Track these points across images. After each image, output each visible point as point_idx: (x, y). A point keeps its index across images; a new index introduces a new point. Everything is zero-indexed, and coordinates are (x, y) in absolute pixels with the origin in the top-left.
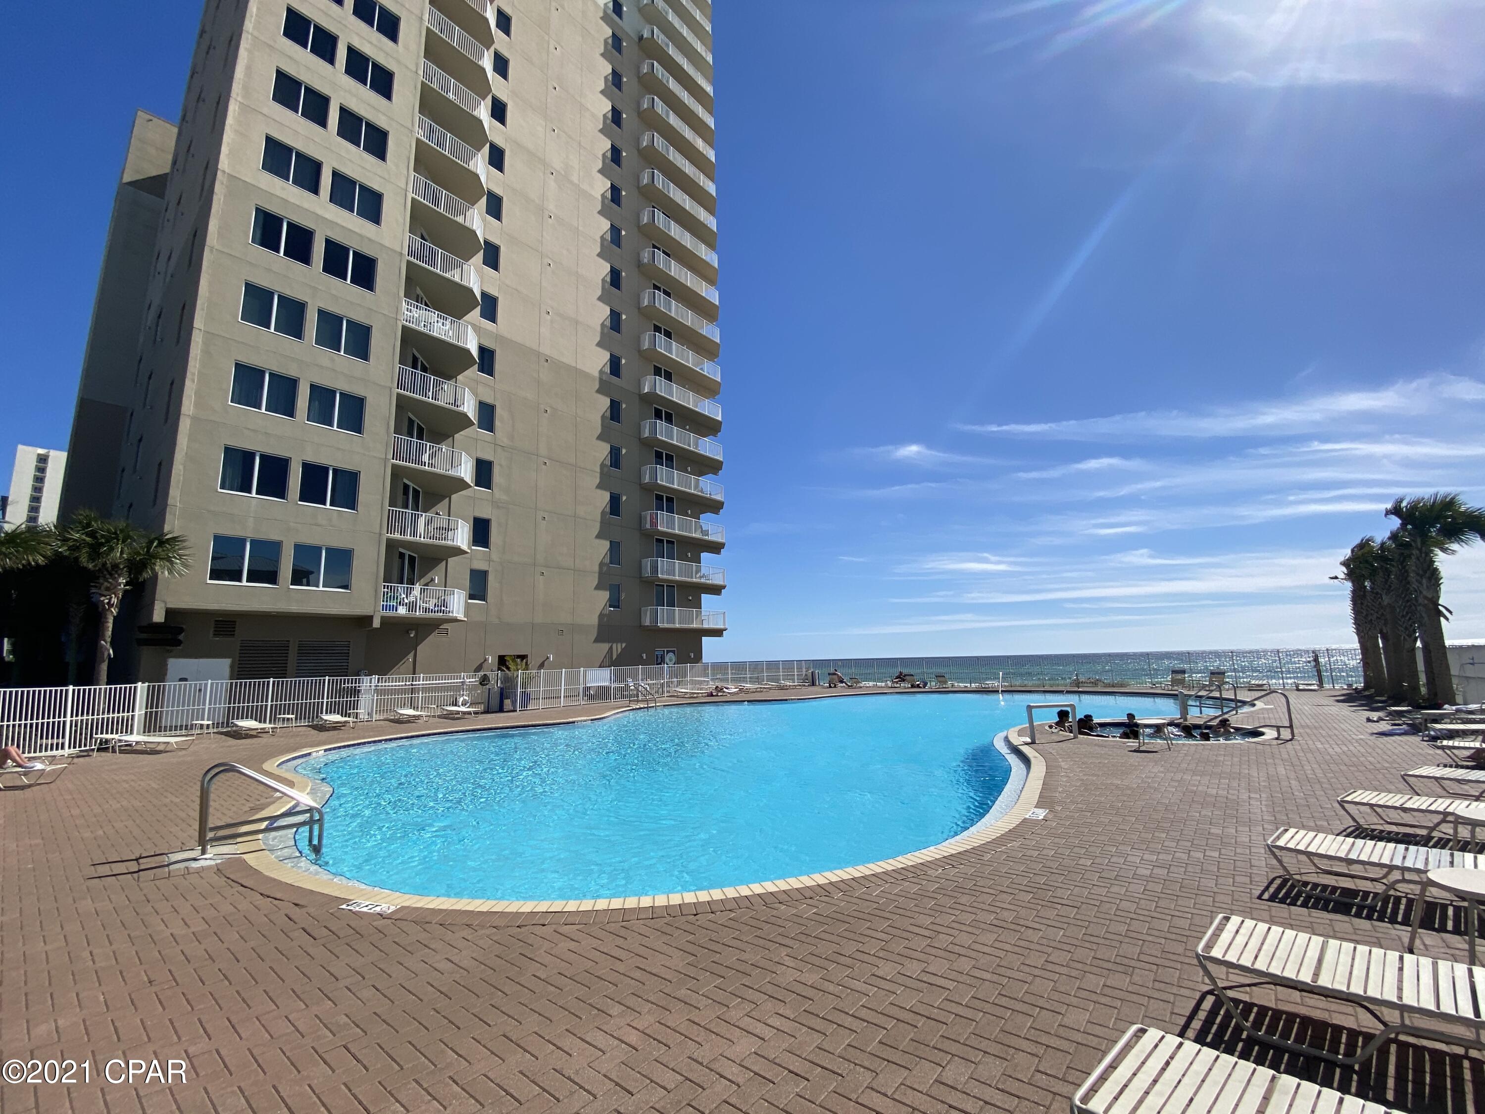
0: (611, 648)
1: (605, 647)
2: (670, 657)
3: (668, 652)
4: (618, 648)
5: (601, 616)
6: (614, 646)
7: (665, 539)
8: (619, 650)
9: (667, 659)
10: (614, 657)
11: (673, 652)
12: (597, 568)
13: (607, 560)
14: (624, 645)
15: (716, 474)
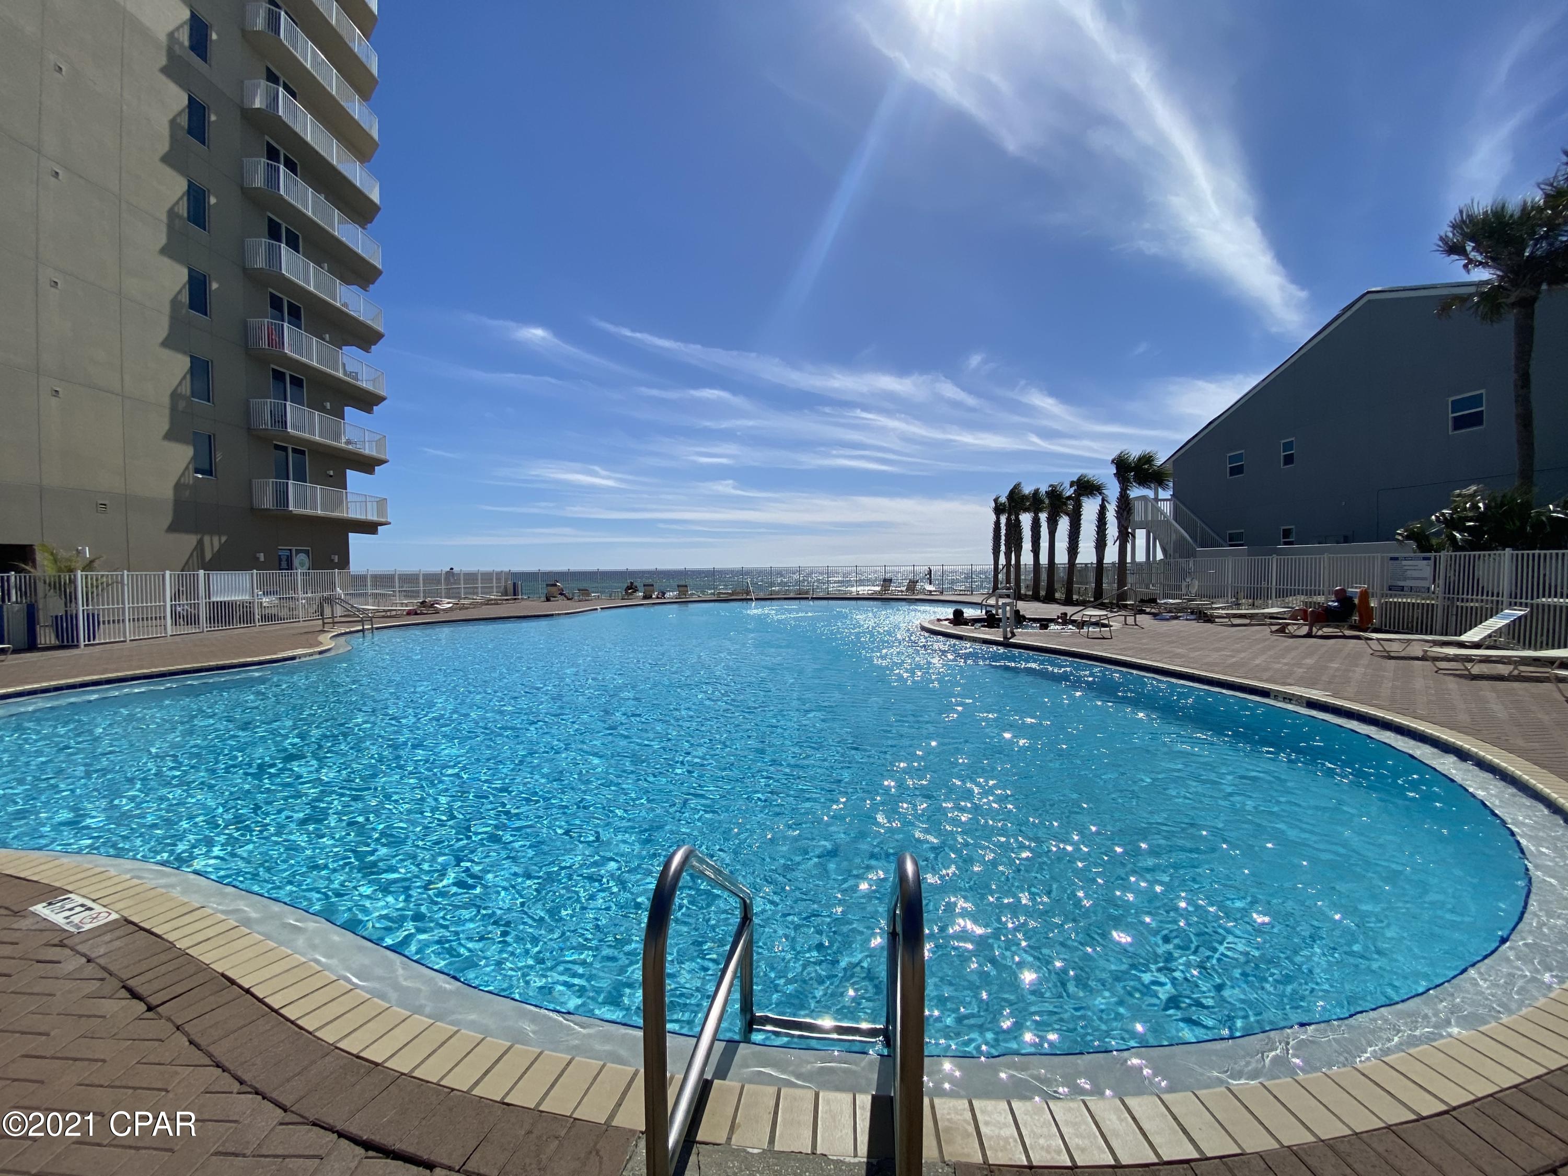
0: (200, 543)
1: (190, 540)
2: (300, 559)
3: (298, 552)
4: (212, 544)
5: (178, 487)
6: (207, 539)
7: (288, 373)
8: (216, 546)
9: (296, 561)
10: (208, 556)
11: (307, 552)
12: (166, 400)
13: (186, 389)
14: (224, 539)
15: (364, 288)
